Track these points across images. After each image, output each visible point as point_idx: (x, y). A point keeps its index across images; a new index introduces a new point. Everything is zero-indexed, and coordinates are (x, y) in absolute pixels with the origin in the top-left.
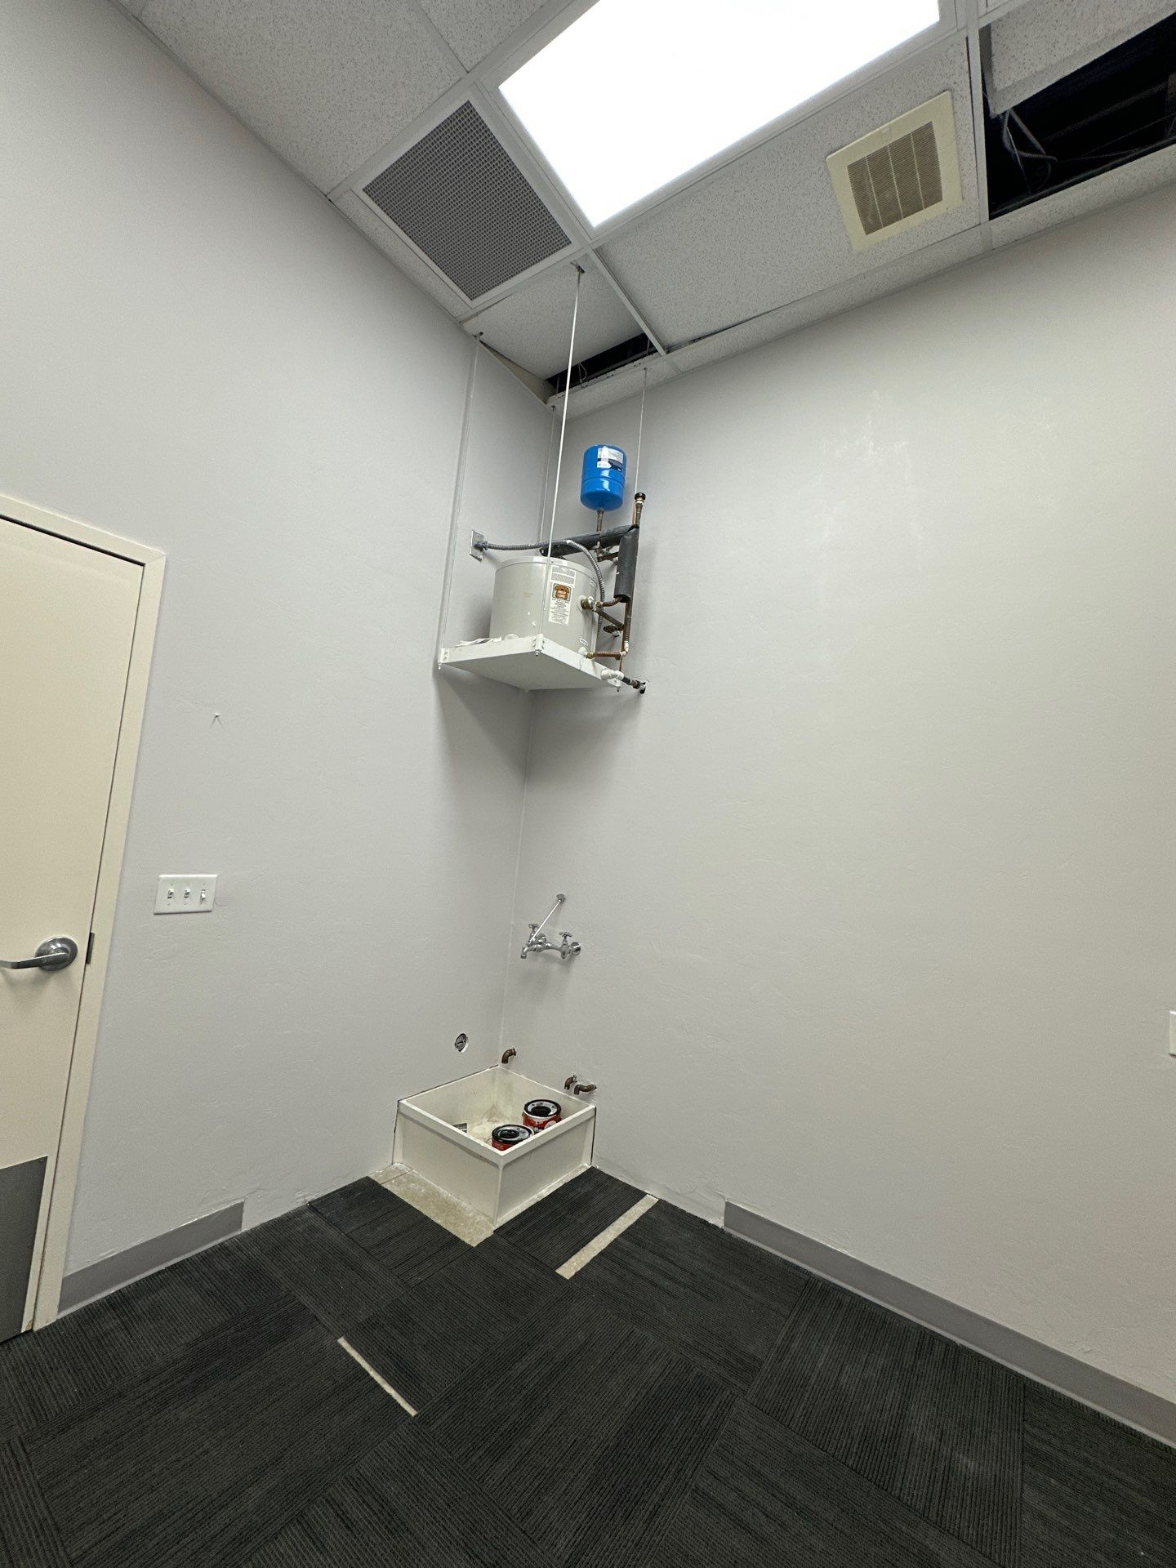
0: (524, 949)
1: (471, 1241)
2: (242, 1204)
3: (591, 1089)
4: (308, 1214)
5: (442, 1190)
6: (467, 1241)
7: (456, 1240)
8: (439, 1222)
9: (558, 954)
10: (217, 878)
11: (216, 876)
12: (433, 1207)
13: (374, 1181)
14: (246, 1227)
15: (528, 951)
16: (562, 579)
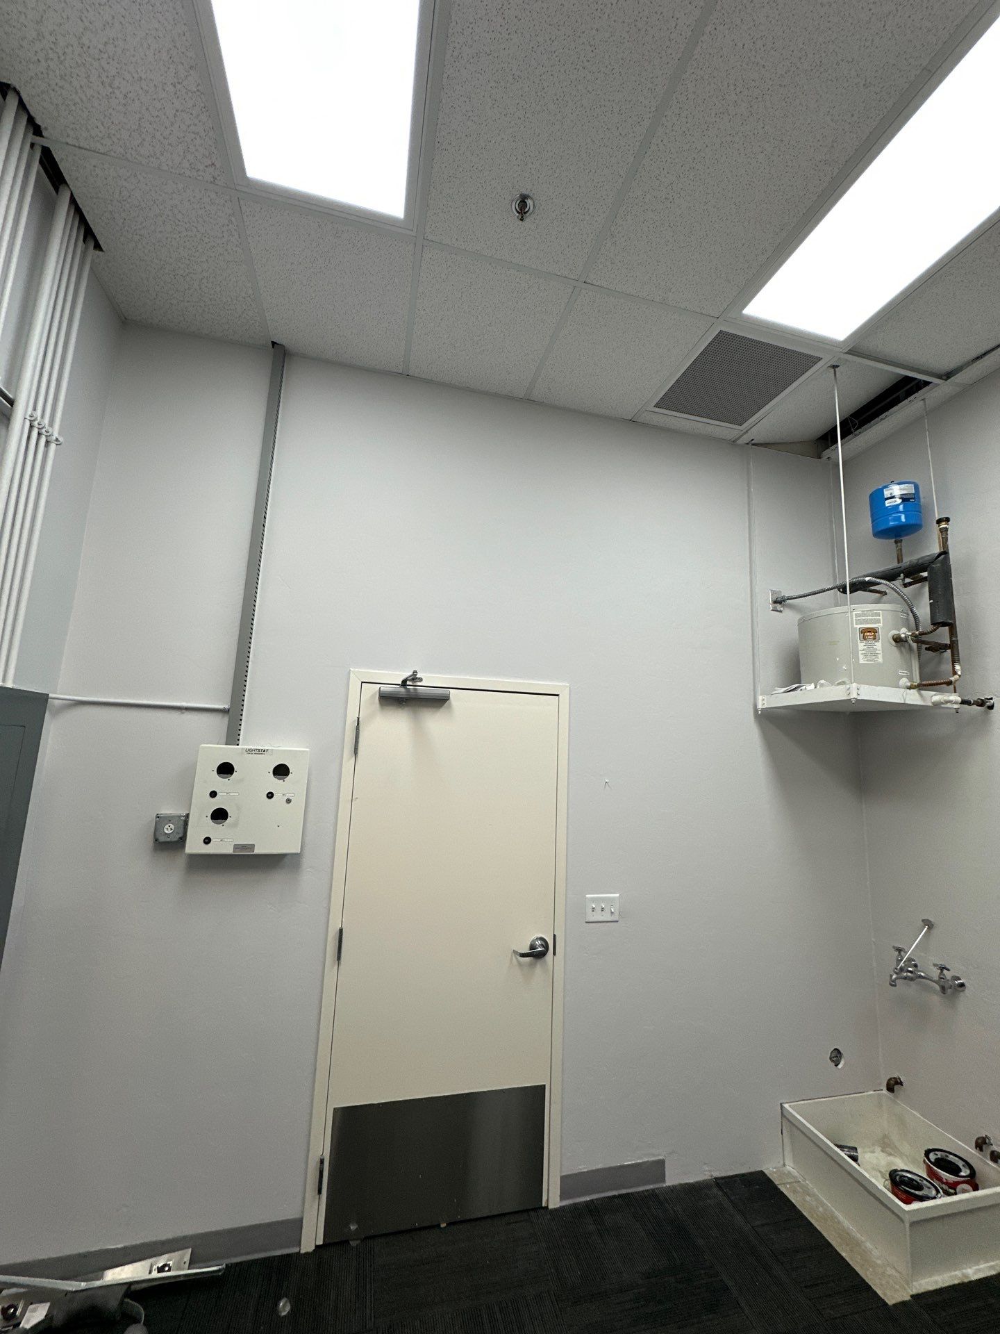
0: (891, 976)
1: (885, 1294)
2: (664, 1161)
4: (715, 1190)
6: (880, 1293)
7: (867, 1287)
8: (843, 1254)
9: (938, 988)
10: (619, 897)
12: (834, 1233)
13: (770, 1179)
14: (669, 1182)
15: (896, 979)
16: (867, 622)
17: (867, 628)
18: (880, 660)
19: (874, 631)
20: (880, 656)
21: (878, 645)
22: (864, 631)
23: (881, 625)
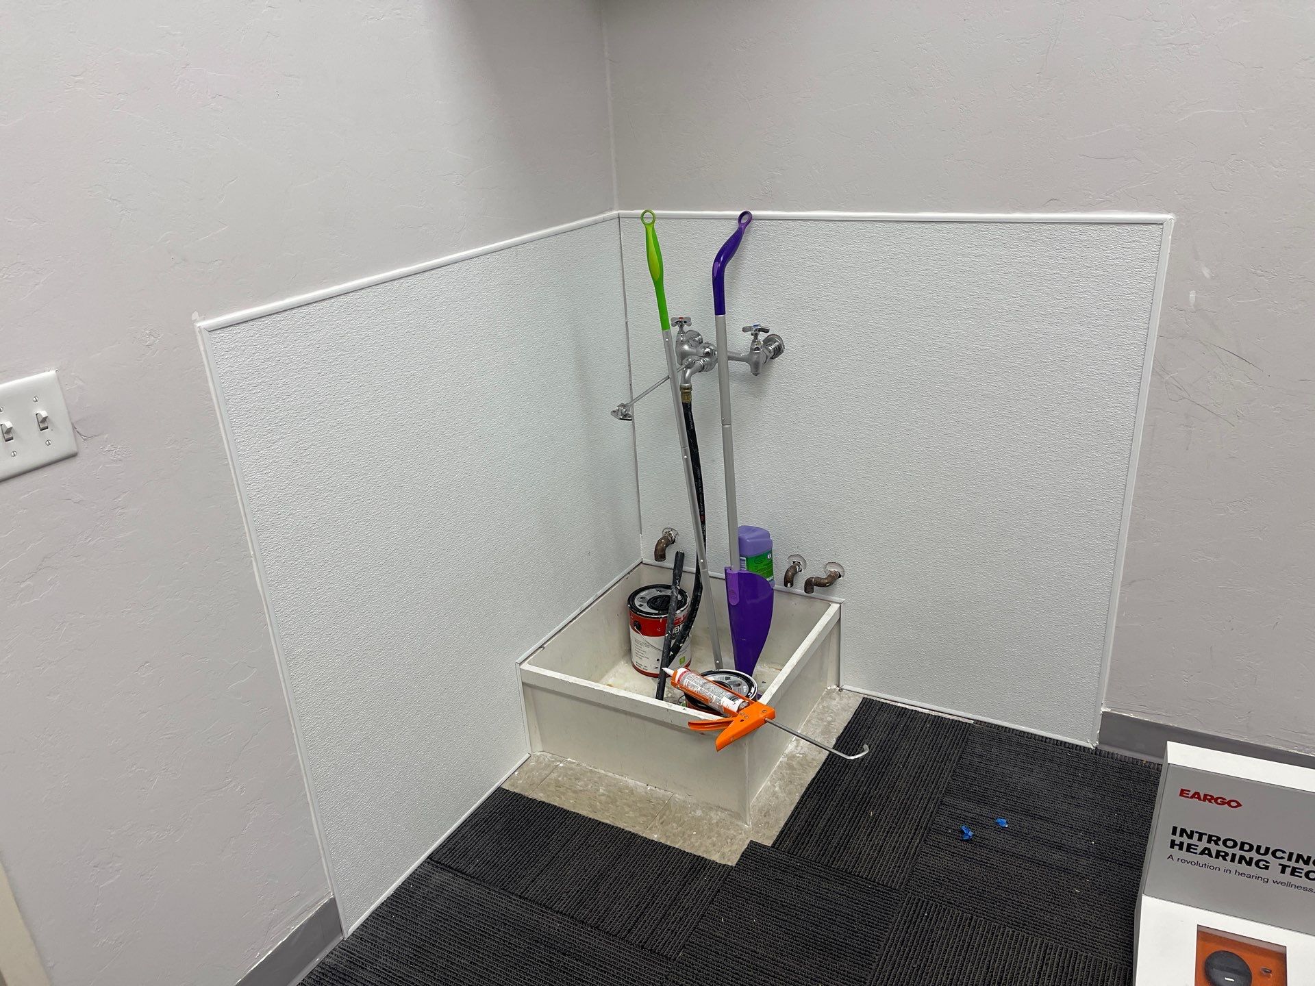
1: (723, 855)
2: (333, 901)
3: (834, 578)
4: (439, 877)
5: (631, 782)
6: (715, 857)
7: (699, 864)
8: (655, 837)
9: (745, 368)
10: (59, 378)
11: (52, 373)
12: (631, 814)
13: (515, 794)
14: (351, 926)
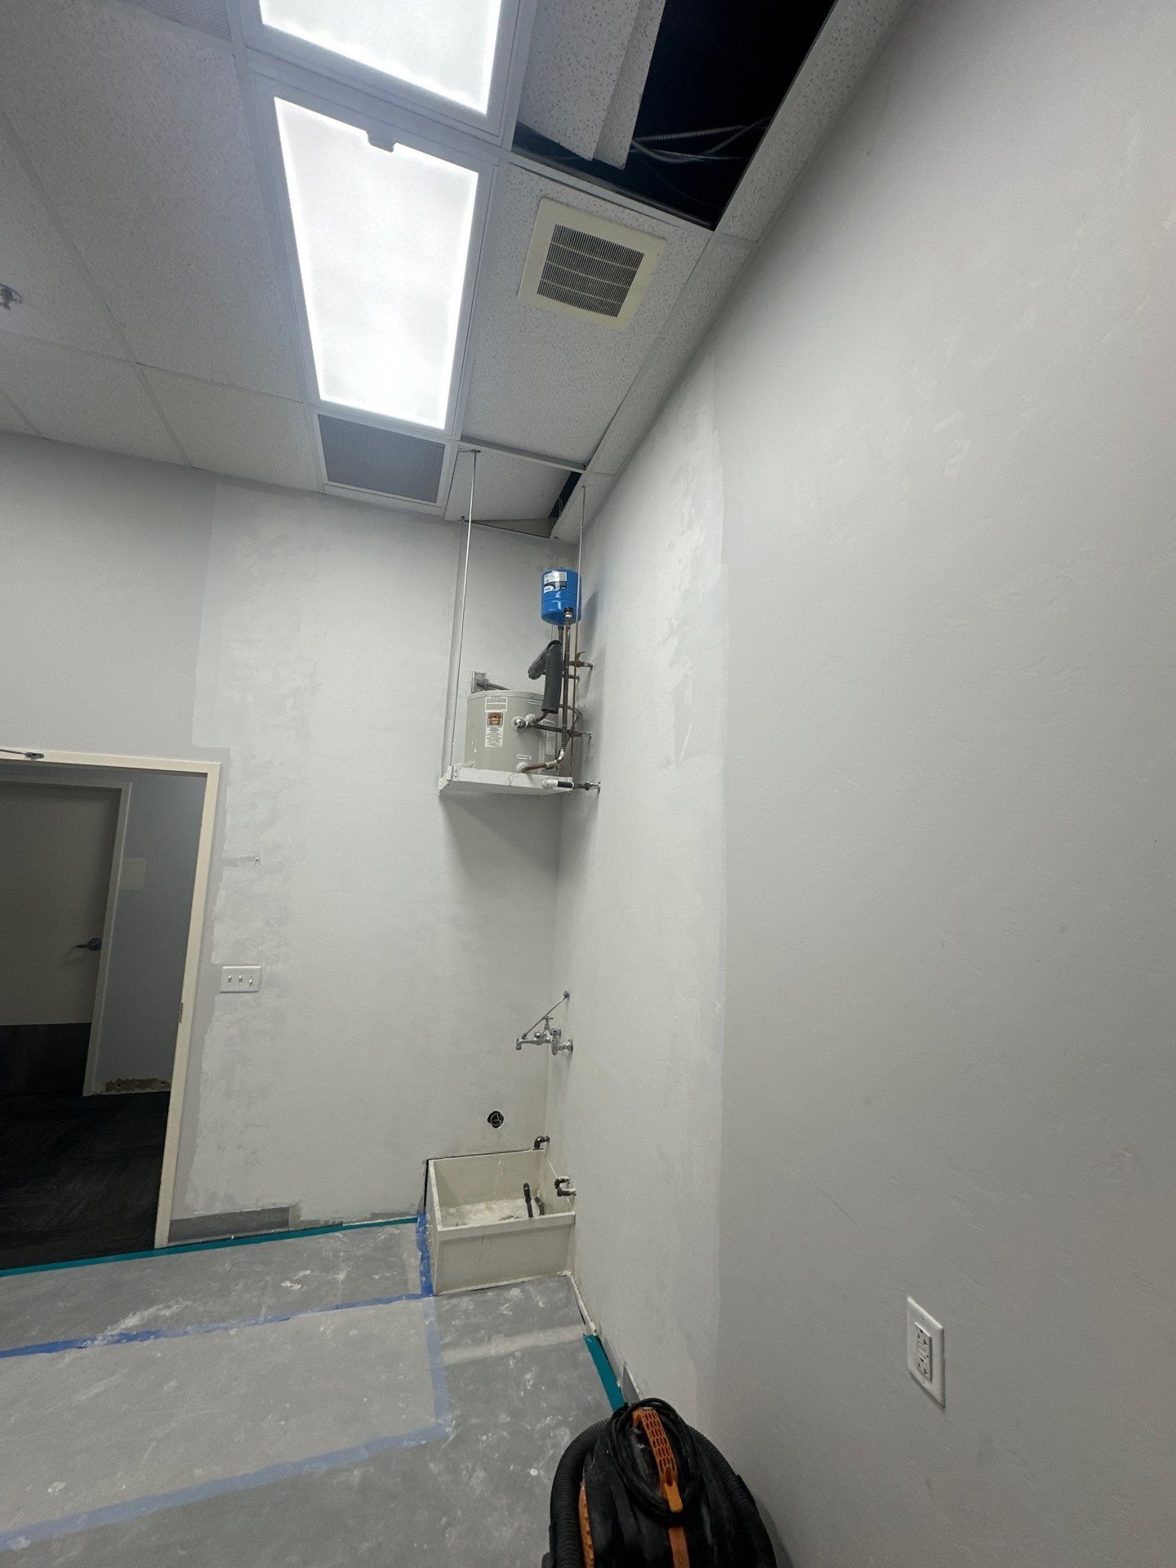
0: (518, 1040)
3: (573, 1194)
10: (261, 969)
11: (259, 967)
15: (522, 1042)
16: (493, 707)
17: (494, 714)
18: (501, 744)
19: (498, 716)
20: (501, 741)
21: (501, 730)
22: (492, 716)
23: (506, 710)
